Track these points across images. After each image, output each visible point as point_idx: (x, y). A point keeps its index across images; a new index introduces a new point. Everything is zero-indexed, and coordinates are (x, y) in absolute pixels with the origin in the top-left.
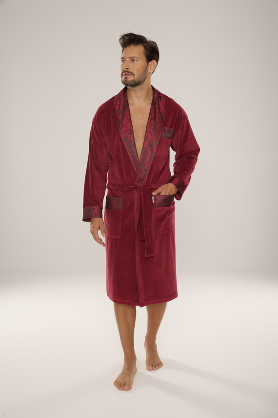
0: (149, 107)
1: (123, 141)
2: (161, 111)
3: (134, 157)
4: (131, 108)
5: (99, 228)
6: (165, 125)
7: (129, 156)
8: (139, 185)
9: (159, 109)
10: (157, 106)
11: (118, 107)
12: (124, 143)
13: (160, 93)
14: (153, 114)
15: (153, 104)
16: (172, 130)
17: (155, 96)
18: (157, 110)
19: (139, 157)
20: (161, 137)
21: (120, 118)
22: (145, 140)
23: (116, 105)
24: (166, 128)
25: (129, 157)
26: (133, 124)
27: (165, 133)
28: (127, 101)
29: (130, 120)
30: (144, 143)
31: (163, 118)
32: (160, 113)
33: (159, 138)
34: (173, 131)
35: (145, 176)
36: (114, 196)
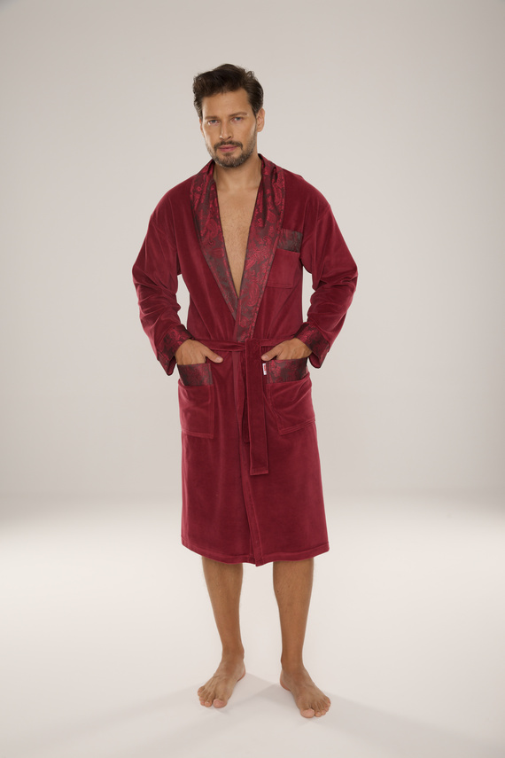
0: (254, 195)
1: (207, 260)
2: (277, 199)
3: (228, 289)
4: (222, 198)
6: (284, 225)
7: (220, 286)
8: (241, 339)
9: (273, 197)
10: (268, 191)
11: (198, 197)
12: (210, 264)
13: (275, 167)
14: (261, 207)
15: (262, 188)
16: (299, 235)
17: (266, 173)
18: (269, 200)
19: (238, 289)
20: (277, 250)
21: (201, 218)
22: (246, 256)
23: (194, 191)
24: (287, 232)
25: (219, 289)
26: (225, 227)
27: (285, 240)
28: (214, 185)
29: (219, 221)
30: (246, 261)
31: (279, 214)
32: (274, 204)
33: (274, 251)
34: (299, 237)
35: (249, 323)
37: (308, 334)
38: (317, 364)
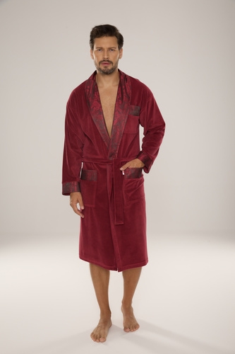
0: (116, 88)
1: (94, 120)
2: (128, 91)
3: (105, 134)
4: (101, 91)
5: (78, 201)
6: (132, 103)
7: (101, 134)
8: (111, 159)
9: (126, 89)
10: (123, 87)
11: (88, 91)
12: (96, 123)
13: (126, 75)
14: (120, 94)
15: (120, 85)
16: (139, 108)
17: (122, 78)
18: (124, 91)
20: (128, 115)
21: (90, 101)
23: (86, 89)
24: (133, 106)
26: (102, 105)
27: (132, 110)
28: (96, 85)
29: (99, 102)
30: (113, 121)
31: (129, 98)
32: (126, 93)
35: (115, 151)
36: (89, 168)
37: (142, 157)
38: (147, 171)
